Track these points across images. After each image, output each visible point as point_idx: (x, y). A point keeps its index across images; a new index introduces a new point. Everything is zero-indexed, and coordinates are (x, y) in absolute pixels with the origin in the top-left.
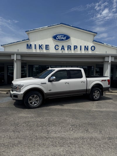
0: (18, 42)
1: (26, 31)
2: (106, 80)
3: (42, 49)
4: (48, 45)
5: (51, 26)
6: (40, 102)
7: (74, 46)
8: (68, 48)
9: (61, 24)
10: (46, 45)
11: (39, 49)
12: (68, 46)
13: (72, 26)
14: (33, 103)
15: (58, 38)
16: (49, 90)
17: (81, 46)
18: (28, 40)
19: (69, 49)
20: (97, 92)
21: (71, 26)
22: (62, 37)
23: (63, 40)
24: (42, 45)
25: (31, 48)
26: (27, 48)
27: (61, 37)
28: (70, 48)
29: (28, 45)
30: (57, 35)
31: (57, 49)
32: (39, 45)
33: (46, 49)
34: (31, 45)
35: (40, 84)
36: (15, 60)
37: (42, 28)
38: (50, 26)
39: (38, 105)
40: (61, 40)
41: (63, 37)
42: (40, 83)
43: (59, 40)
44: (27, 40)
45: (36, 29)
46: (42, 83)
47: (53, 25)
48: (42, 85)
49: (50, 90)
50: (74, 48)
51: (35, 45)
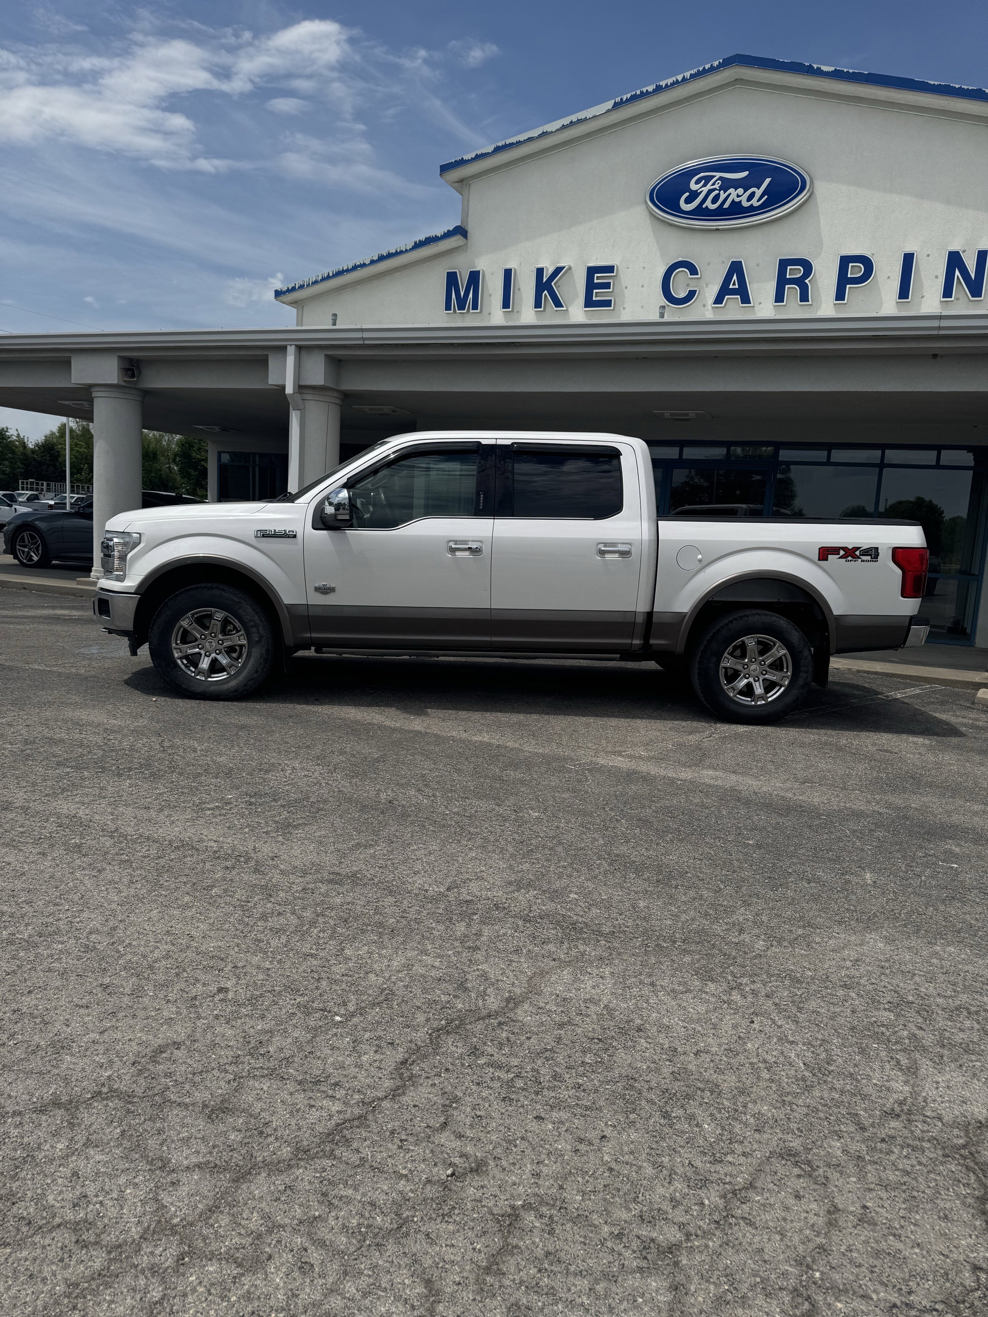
0: (382, 258)
1: (445, 169)
2: (873, 553)
3: (558, 304)
4: (610, 269)
5: (644, 95)
6: (252, 660)
7: (845, 261)
8: (782, 282)
9: (727, 63)
10: (592, 271)
11: (538, 304)
12: (784, 264)
13: (837, 75)
14: (205, 664)
15: (694, 195)
16: (317, 589)
17: (908, 259)
18: (456, 241)
19: (792, 291)
20: (765, 648)
21: (819, 73)
22: (736, 184)
23: (736, 210)
24: (558, 270)
25: (475, 307)
26: (448, 307)
27: (726, 185)
28: (800, 282)
29: (452, 279)
30: (690, 174)
31: (682, 295)
32: (540, 272)
33: (589, 302)
34: (474, 277)
35: (254, 541)
36: (289, 390)
37: (564, 127)
38: (634, 98)
39: (233, 684)
40: (721, 213)
41: (744, 184)
42: (249, 533)
43: (701, 213)
44: (448, 235)
45: (522, 137)
46: (265, 535)
47: (659, 89)
48: (266, 544)
49: (325, 590)
50: (843, 281)
51: (508, 274)
